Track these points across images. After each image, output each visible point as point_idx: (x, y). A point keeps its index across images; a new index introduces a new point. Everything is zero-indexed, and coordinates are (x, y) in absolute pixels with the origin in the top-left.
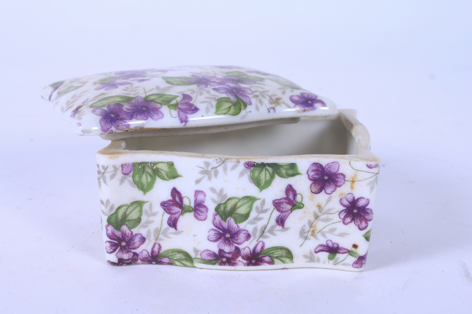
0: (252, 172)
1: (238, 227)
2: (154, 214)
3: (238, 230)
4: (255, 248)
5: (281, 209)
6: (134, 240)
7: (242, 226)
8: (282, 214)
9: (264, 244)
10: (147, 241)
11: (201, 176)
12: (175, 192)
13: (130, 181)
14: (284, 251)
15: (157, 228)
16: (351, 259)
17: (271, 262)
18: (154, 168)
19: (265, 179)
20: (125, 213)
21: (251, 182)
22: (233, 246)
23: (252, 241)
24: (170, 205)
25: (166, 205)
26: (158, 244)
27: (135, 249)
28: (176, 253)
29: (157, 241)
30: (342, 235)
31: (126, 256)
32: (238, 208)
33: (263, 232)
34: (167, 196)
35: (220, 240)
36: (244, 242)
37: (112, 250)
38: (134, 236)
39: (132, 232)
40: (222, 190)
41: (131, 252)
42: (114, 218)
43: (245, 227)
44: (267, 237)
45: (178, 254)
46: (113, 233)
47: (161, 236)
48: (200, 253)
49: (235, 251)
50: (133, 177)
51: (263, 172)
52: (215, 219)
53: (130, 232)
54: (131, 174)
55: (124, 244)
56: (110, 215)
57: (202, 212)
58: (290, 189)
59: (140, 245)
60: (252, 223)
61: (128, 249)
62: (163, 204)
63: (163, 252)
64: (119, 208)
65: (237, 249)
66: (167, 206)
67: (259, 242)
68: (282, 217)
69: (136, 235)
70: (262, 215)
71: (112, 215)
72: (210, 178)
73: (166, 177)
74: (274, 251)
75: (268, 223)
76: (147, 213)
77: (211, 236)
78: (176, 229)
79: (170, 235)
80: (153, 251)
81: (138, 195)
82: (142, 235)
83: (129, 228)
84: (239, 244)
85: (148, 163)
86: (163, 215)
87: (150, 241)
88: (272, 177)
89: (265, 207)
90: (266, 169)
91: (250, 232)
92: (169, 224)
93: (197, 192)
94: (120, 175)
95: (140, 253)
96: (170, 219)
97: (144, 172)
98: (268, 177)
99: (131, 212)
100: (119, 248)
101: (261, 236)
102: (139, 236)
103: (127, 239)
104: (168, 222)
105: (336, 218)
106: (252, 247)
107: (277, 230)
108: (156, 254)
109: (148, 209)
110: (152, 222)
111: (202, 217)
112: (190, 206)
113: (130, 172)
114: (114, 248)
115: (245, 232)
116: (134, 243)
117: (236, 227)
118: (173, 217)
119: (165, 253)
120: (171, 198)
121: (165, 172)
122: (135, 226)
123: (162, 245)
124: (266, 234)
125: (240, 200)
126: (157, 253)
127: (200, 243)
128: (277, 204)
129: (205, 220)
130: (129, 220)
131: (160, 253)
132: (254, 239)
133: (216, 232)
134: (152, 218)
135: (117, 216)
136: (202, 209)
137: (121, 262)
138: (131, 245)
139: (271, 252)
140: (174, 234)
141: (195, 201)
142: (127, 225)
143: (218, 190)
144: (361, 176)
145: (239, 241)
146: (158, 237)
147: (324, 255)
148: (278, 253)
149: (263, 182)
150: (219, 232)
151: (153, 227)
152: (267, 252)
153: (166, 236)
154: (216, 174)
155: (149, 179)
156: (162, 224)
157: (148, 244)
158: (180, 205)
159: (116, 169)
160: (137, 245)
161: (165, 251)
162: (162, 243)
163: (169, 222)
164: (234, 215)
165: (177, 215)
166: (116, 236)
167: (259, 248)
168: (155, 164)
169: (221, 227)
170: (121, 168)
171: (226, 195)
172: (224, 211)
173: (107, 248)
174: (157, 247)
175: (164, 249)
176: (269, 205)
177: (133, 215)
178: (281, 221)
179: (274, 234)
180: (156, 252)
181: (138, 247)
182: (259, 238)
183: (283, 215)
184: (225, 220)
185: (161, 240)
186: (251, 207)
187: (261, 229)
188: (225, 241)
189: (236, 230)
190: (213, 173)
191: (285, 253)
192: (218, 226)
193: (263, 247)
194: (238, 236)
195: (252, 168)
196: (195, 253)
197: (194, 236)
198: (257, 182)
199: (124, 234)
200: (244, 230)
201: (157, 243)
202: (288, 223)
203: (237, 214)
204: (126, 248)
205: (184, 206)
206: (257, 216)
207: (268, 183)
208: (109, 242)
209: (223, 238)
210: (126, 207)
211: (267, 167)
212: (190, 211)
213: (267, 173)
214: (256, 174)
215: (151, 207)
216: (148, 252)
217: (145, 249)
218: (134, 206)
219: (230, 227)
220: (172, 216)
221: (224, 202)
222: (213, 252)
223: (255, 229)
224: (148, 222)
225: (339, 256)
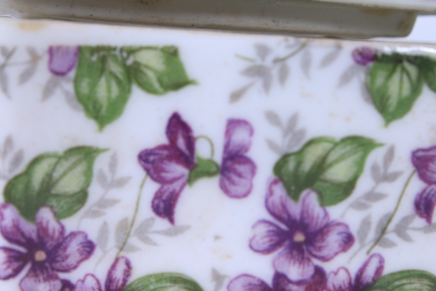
0: (371, 74)
1: (326, 214)
2: (121, 183)
3: (325, 222)
4: (362, 271)
5: (429, 174)
6: (65, 249)
7: (336, 212)
8: (430, 188)
9: (382, 261)
10: (98, 252)
11: (243, 81)
12: (177, 125)
13: (67, 94)
14: (426, 282)
15: (125, 220)
18: (130, 62)
19: (400, 93)
20: (49, 175)
21: (366, 100)
22: (310, 264)
23: (355, 254)
24: (162, 160)
25: (152, 158)
26: (124, 260)
27: (67, 270)
28: (168, 284)
29: (123, 254)
32: (331, 165)
33: (383, 231)
34: (155, 136)
35: (280, 250)
36: (336, 254)
37: (10, 271)
38: (66, 238)
39: (63, 228)
40: (294, 119)
41: (57, 278)
42: (20, 187)
43: (342, 216)
44: (391, 245)
45: (171, 287)
46: (16, 226)
47: (133, 240)
48: (226, 282)
49: (313, 277)
50: (76, 82)
51: (396, 77)
52: (271, 192)
53: (57, 227)
54: (72, 74)
55: (40, 256)
56: (11, 176)
57: (240, 175)
59: (79, 262)
60: (360, 206)
61: (50, 270)
62: (145, 157)
63: (135, 281)
64: (36, 161)
65: (319, 273)
66: (153, 162)
67: (372, 257)
68: (429, 194)
69: (73, 234)
70: (384, 188)
71: (17, 178)
72: (267, 87)
73: (157, 85)
74: (404, 281)
75: (396, 209)
76: (102, 178)
77: (258, 238)
78: (172, 221)
79: (156, 238)
80: (110, 280)
81: (84, 130)
82: (86, 236)
83: (58, 216)
84: (324, 259)
85: (115, 49)
86: (142, 186)
87: (105, 252)
88: (415, 91)
89: (393, 168)
90: (404, 70)
91: (354, 230)
92: (156, 209)
93: (233, 124)
94: (43, 74)
95: (80, 283)
96: (158, 196)
97: (102, 71)
98: (406, 90)
99: (65, 174)
100: (28, 267)
101: (379, 240)
102: (79, 239)
103: (50, 244)
104: (153, 202)
106: (354, 270)
107: (415, 229)
108: (117, 286)
109: (106, 170)
110: (114, 202)
111: (240, 189)
112: (211, 162)
113: (69, 69)
114: (16, 265)
115: (341, 229)
116: (67, 257)
117: (322, 215)
118: (165, 191)
119: (140, 285)
120: (164, 140)
121: (155, 71)
122: (70, 212)
123: (134, 264)
124: (391, 236)
125: (336, 145)
126: (121, 282)
127: (230, 257)
128: (421, 161)
129: (246, 195)
130: (57, 196)
131: (128, 283)
132: (362, 246)
133: (271, 228)
134: (114, 193)
135: (29, 182)
136: (242, 168)
138: (57, 261)
139: (397, 283)
140: (168, 233)
141: (227, 146)
142: (51, 207)
143: (285, 117)
145: (324, 253)
146: (125, 243)
148: (413, 286)
149: (393, 102)
150: (278, 227)
151: (114, 216)
152: (389, 283)
153: (146, 240)
154: (284, 75)
155: (115, 90)
156: (137, 210)
157: (100, 260)
158: (187, 157)
159: (34, 57)
160: (72, 260)
161: (141, 280)
162: (133, 258)
163: (156, 202)
164: (318, 184)
165: (176, 186)
166: (23, 234)
167: (370, 272)
168: (131, 51)
169: (285, 216)
170: (46, 58)
171: (302, 133)
172: (296, 174)
174: (121, 267)
175: (138, 273)
176: (403, 163)
177: (69, 183)
178: (425, 206)
179: (406, 238)
180: (118, 281)
181: (75, 267)
182: (373, 247)
183: (432, 190)
184: (294, 195)
185: (133, 249)
186: (360, 165)
187: (380, 223)
188: (291, 253)
189: (321, 222)
190: (275, 72)
191: (428, 288)
192: (278, 213)
193: (379, 270)
194: (323, 240)
195: (371, 65)
196: (214, 283)
197: (217, 238)
198: (380, 101)
199: (42, 230)
200: (339, 224)
201: (123, 257)
203: (326, 181)
204: (46, 268)
205: (196, 161)
206: (374, 188)
207: (405, 106)
208: (5, 249)
209: (287, 243)
210: (52, 161)
211: (406, 65)
212: (209, 174)
213: (405, 78)
214: (380, 80)
215: (113, 165)
216: (98, 282)
217: (90, 273)
218: (73, 159)
219: (305, 215)
220: (166, 187)
221: (296, 149)
222: (259, 280)
223: (366, 223)
224: (105, 203)
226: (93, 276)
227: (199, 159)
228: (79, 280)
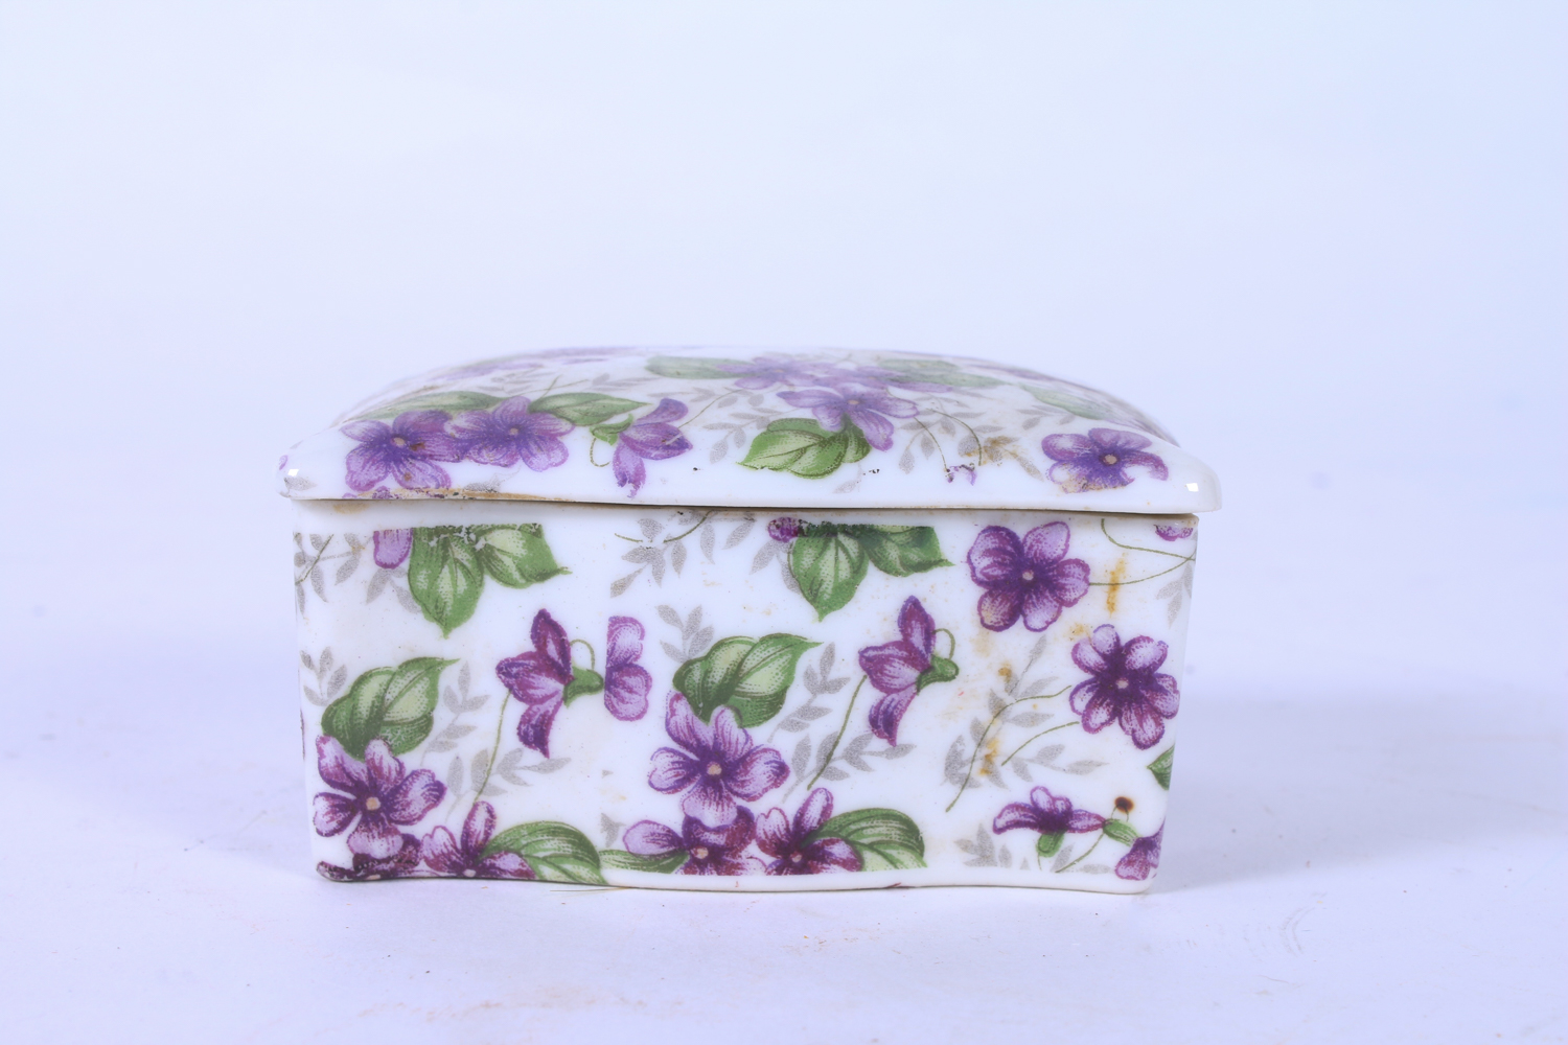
0: (794, 553)
1: (748, 738)
2: (476, 704)
3: (746, 749)
4: (802, 811)
5: (886, 679)
6: (406, 793)
7: (761, 734)
8: (889, 698)
9: (829, 798)
10: (449, 797)
11: (627, 568)
12: (545, 625)
13: (399, 590)
14: (895, 824)
15: (484, 752)
16: (1112, 850)
17: (855, 864)
18: (479, 546)
19: (836, 576)
20: (381, 698)
21: (790, 587)
22: (732, 804)
23: (791, 790)
24: (528, 672)
25: (515, 670)
26: (485, 805)
27: (409, 822)
28: (546, 837)
29: (483, 798)
30: (1082, 768)
31: (379, 848)
32: (749, 673)
33: (829, 758)
34: (518, 641)
35: (690, 787)
36: (766, 790)
37: (334, 825)
38: (407, 779)
39: (401, 765)
40: (696, 615)
41: (397, 832)
42: (343, 714)
43: (770, 740)
44: (842, 775)
45: (549, 840)
46: (340, 766)
47: (496, 780)
48: (621, 832)
49: (736, 821)
50: (410, 575)
51: (830, 555)
52: (673, 712)
53: (394, 765)
54: (405, 565)
55: (373, 804)
56: (331, 701)
57: (630, 690)
58: (913, 614)
59: (425, 811)
60: (792, 725)
61: (386, 822)
62: (506, 669)
63: (501, 834)
64: (363, 680)
65: (745, 816)
66: (516, 676)
67: (814, 792)
68: (889, 706)
69: (415, 774)
70: (824, 700)
71: (338, 702)
72: (658, 575)
73: (516, 575)
74: (863, 824)
75: (844, 728)
76: (451, 699)
77: (659, 772)
78: (545, 753)
79: (525, 775)
80: (467, 833)
81: (423, 637)
82: (433, 776)
83: (394, 751)
84: (750, 798)
85: (460, 530)
86: (504, 707)
87: (459, 797)
88: (858, 572)
89: (835, 673)
90: (839, 544)
91: (787, 757)
92: (524, 738)
93: (617, 624)
94: (367, 568)
95: (427, 838)
96: (525, 719)
97: (445, 558)
98: (845, 571)
99: (401, 694)
100: (357, 819)
101: (821, 771)
102: (424, 780)
103: (385, 787)
104: (519, 728)
105: (1061, 711)
106: (791, 811)
107: (872, 753)
108: (477, 842)
109: (455, 687)
110: (468, 729)
111: (632, 709)
112: (592, 673)
113: (401, 560)
114: (341, 816)
115: (769, 756)
116: (409, 804)
117: (742, 739)
118: (535, 713)
119: (508, 839)
120: (530, 647)
121: (515, 558)
122: (410, 744)
123: (498, 811)
124: (839, 764)
125: (754, 646)
126: (482, 836)
127: (624, 798)
128: (873, 664)
129: (639, 716)
130: (392, 724)
131: (492, 837)
132: (800, 780)
133: (676, 759)
134: (467, 718)
135: (355, 707)
136: (632, 681)
137: (362, 869)
138: (396, 810)
139: (853, 827)
140: (540, 769)
141: (611, 653)
142: (385, 739)
143: (684, 614)
144: (1139, 564)
145: (749, 789)
146: (485, 784)
147: (1025, 840)
148: (877, 830)
149: (828, 587)
150: (685, 757)
151: (469, 748)
152: (841, 827)
153: (513, 779)
154: (679, 560)
155: (462, 584)
156: (498, 739)
157: (453, 807)
158: (561, 669)
159: (356, 547)
160: (415, 808)
161: (509, 832)
162: (496, 802)
163: (523, 728)
164: (734, 699)
165: (549, 706)
166: (349, 775)
167: (814, 813)
168: (482, 531)
169: (693, 741)
170: (371, 546)
171: (708, 632)
172: (704, 686)
173: (320, 817)
174: (481, 816)
175: (504, 823)
176: (848, 667)
177: (407, 708)
178: (885, 723)
179: (863, 767)
180: (479, 835)
181: (420, 818)
182: (815, 779)
183: (893, 700)
184: (705, 715)
185: (496, 791)
186: (789, 672)
187: (823, 746)
188: (704, 790)
189: (742, 749)
190: (667, 556)
191: (898, 832)
192: (684, 738)
193: (827, 810)
194: (747, 772)
195: (794, 540)
196: (605, 834)
197: (606, 773)
198: (809, 587)
199: (375, 769)
200: (765, 750)
201: (483, 802)
202: (907, 729)
203: (744, 694)
204: (382, 820)
205: (572, 673)
206: (810, 701)
207: (844, 592)
208: (327, 796)
209: (698, 778)
210: (385, 678)
211: (841, 538)
212: (591, 690)
213: (842, 556)
214: (807, 561)
215: (465, 680)
216: (451, 836)
217: (441, 825)
218: (411, 675)
219: (720, 740)
220: (535, 708)
221: (702, 654)
222: (664, 827)
223: (803, 748)
224: (455, 732)
225: (1074, 842)
226: (444, 828)
227: (575, 669)
228: (427, 835)
